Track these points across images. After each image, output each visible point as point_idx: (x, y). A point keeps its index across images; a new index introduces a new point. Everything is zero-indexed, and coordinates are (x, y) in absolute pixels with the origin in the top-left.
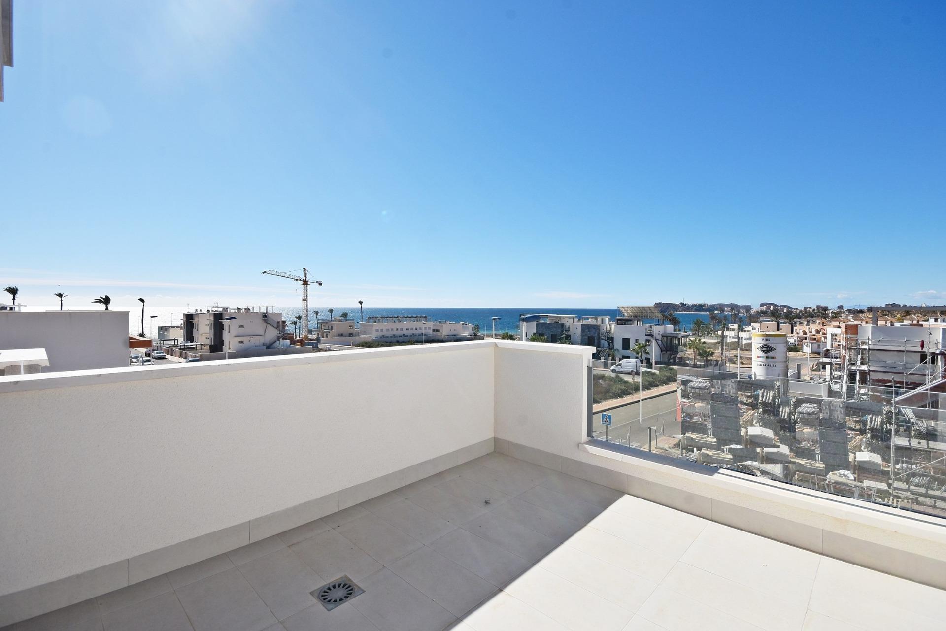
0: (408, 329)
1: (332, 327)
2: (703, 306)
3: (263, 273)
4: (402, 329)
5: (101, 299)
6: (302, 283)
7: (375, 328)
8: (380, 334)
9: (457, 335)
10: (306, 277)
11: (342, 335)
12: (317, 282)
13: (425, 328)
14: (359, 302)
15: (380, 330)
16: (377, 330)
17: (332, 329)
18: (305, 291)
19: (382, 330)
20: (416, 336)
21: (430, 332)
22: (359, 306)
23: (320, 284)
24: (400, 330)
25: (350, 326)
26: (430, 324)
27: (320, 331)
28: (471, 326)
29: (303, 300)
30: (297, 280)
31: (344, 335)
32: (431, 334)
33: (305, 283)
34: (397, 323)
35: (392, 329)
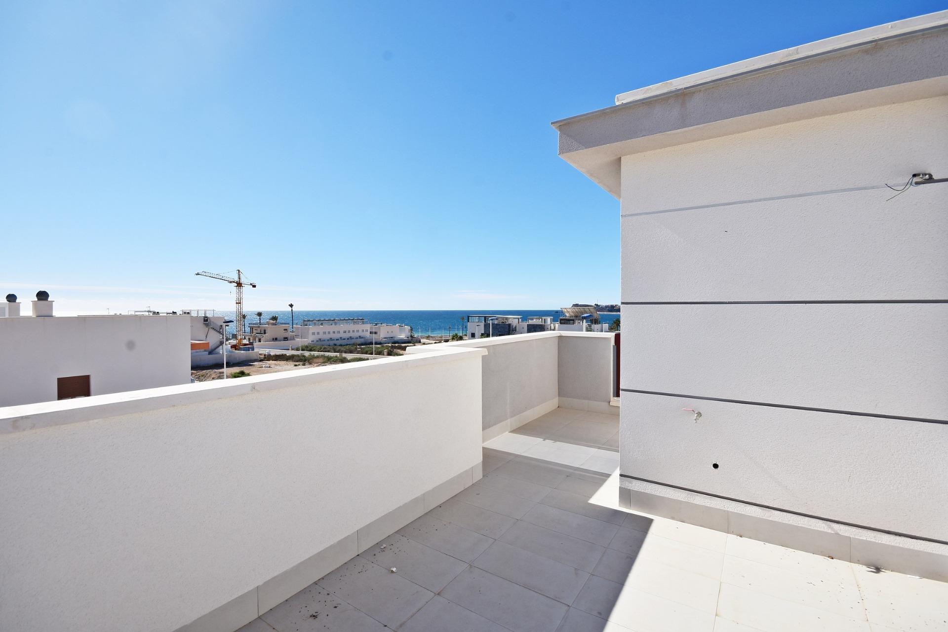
0: (345, 332)
1: (265, 331)
2: (615, 307)
3: (197, 274)
4: (339, 332)
6: (236, 285)
7: (311, 332)
8: (316, 337)
9: (394, 337)
10: (239, 278)
11: (276, 339)
12: (251, 284)
13: (363, 331)
14: (289, 305)
15: (316, 333)
16: (314, 334)
17: (265, 333)
18: (240, 293)
19: (318, 333)
20: (353, 338)
21: (368, 335)
22: (290, 309)
23: (254, 286)
24: (337, 333)
25: (285, 330)
26: (368, 327)
27: (251, 336)
28: (407, 328)
29: (237, 303)
30: (231, 282)
31: (278, 339)
32: (368, 336)
33: (239, 285)
34: (333, 325)
35: (329, 333)
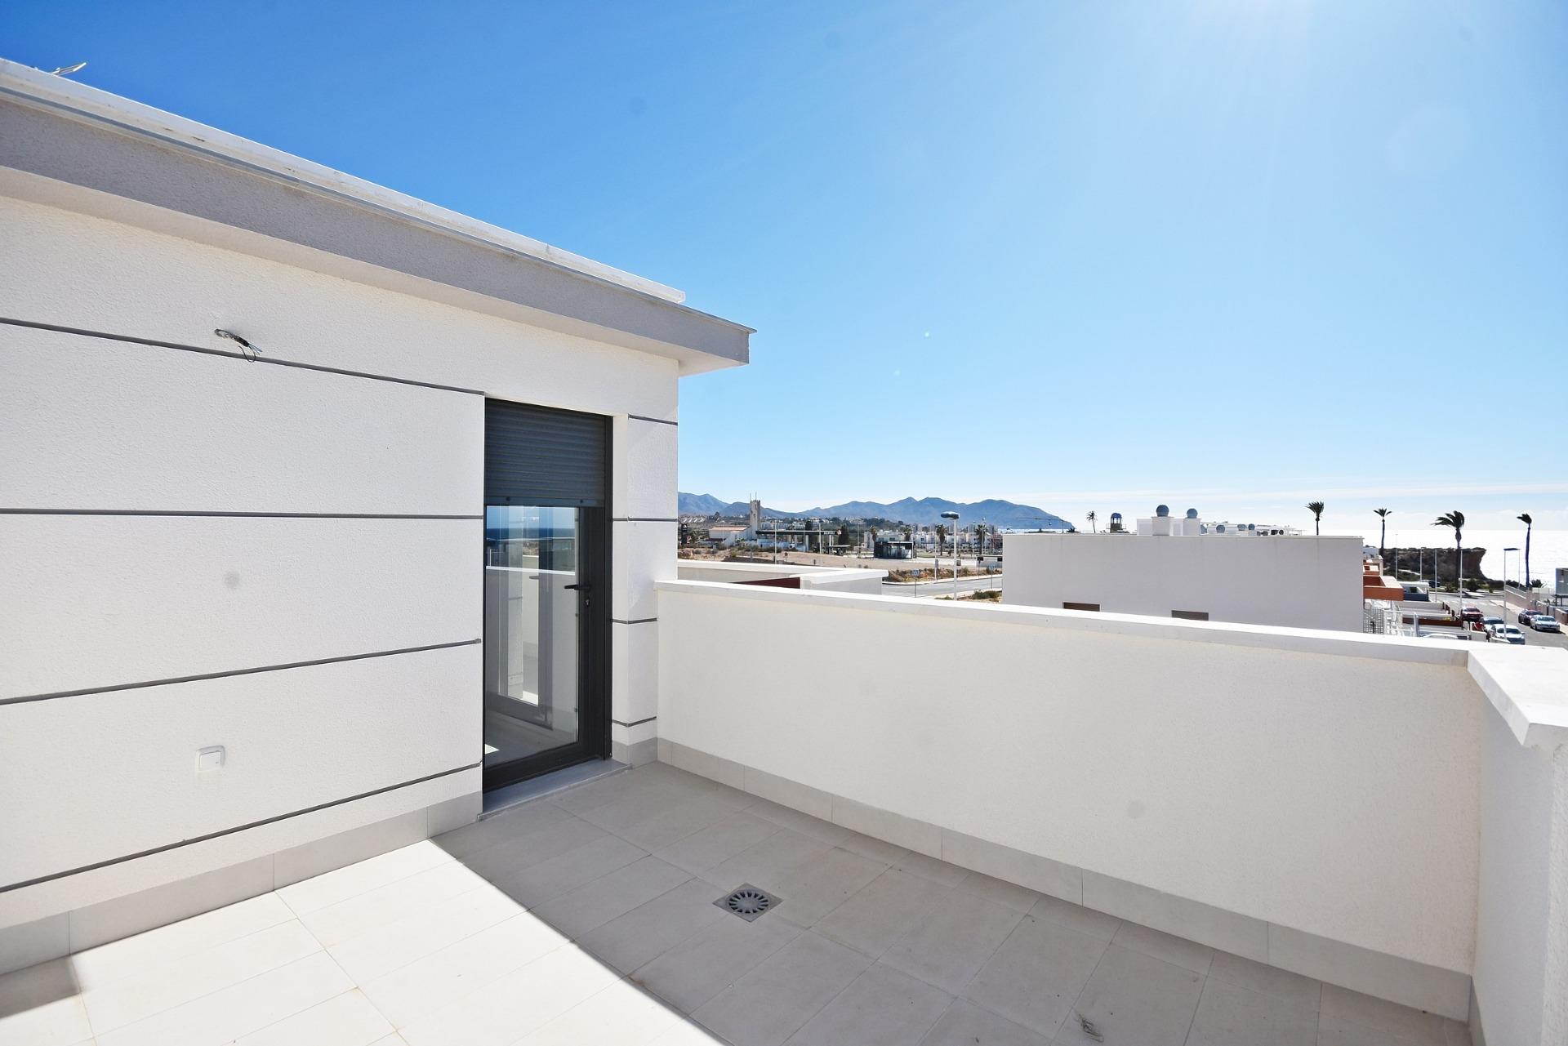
5: (1448, 518)
